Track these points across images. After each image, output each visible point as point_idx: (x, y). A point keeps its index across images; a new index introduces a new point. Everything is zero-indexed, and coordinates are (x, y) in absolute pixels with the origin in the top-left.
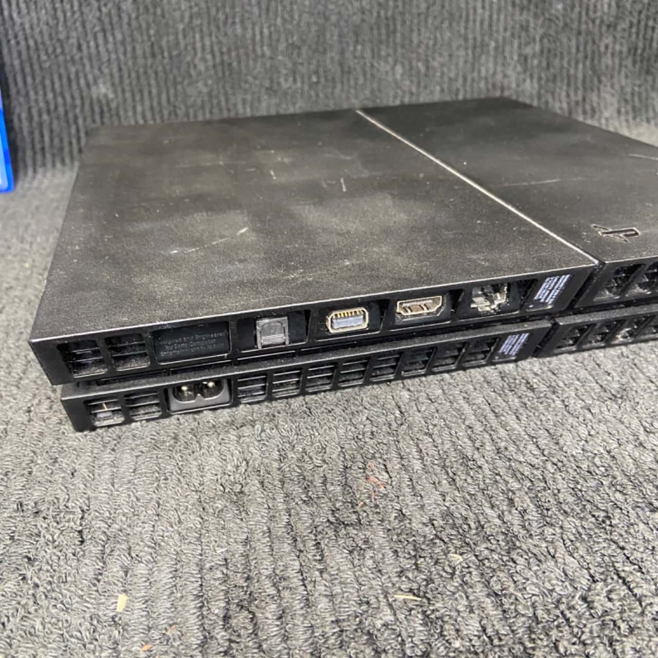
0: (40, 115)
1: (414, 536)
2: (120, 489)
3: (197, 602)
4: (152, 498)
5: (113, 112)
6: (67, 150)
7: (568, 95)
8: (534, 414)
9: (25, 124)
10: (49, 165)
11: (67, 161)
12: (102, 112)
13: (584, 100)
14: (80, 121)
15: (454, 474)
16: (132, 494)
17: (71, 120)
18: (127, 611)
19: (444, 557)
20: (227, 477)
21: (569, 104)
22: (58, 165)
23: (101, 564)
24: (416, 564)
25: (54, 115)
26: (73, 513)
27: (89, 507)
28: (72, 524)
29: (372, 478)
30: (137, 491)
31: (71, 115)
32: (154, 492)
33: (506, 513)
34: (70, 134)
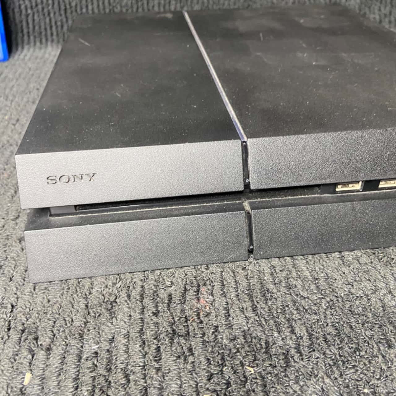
0: (26, 10)
1: (223, 349)
2: (39, 293)
3: (74, 383)
4: (58, 301)
5: (73, 9)
6: (43, 33)
7: (380, 10)
8: (319, 261)
9: (17, 15)
10: (32, 44)
11: (44, 40)
12: (66, 10)
13: (390, 13)
14: (52, 15)
15: (258, 303)
16: (45, 297)
17: (46, 14)
18: (30, 385)
19: (241, 368)
20: (108, 289)
21: (380, 15)
22: (38, 44)
23: (18, 348)
24: (222, 371)
25: (35, 10)
26: (6, 308)
27: (17, 303)
28: (5, 316)
29: (202, 300)
30: (49, 296)
31: (46, 10)
32: (60, 297)
33: (288, 338)
34: (45, 23)
